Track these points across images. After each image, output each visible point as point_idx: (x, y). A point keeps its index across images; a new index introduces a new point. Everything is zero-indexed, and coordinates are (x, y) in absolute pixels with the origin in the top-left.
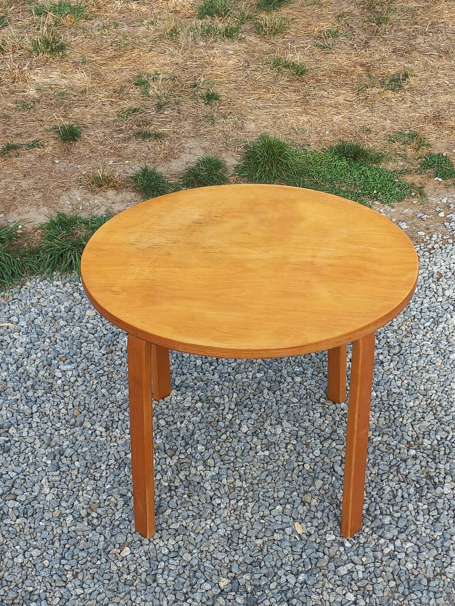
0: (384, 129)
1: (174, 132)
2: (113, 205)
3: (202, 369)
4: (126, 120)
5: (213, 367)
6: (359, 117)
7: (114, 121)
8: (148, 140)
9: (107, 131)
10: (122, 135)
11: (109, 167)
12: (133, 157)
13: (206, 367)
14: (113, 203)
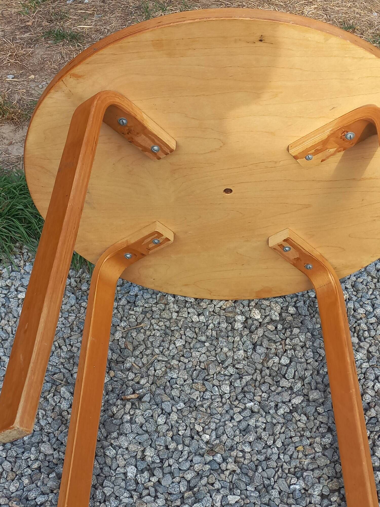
0: (371, 25)
1: (97, 31)
2: (10, 148)
3: (137, 483)
4: (34, 12)
5: (154, 479)
6: (337, 9)
7: (19, 14)
8: (62, 43)
9: (8, 28)
10: (27, 35)
11: (7, 85)
12: (41, 69)
13: (143, 480)
14: (11, 144)
